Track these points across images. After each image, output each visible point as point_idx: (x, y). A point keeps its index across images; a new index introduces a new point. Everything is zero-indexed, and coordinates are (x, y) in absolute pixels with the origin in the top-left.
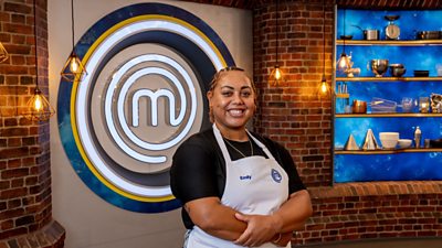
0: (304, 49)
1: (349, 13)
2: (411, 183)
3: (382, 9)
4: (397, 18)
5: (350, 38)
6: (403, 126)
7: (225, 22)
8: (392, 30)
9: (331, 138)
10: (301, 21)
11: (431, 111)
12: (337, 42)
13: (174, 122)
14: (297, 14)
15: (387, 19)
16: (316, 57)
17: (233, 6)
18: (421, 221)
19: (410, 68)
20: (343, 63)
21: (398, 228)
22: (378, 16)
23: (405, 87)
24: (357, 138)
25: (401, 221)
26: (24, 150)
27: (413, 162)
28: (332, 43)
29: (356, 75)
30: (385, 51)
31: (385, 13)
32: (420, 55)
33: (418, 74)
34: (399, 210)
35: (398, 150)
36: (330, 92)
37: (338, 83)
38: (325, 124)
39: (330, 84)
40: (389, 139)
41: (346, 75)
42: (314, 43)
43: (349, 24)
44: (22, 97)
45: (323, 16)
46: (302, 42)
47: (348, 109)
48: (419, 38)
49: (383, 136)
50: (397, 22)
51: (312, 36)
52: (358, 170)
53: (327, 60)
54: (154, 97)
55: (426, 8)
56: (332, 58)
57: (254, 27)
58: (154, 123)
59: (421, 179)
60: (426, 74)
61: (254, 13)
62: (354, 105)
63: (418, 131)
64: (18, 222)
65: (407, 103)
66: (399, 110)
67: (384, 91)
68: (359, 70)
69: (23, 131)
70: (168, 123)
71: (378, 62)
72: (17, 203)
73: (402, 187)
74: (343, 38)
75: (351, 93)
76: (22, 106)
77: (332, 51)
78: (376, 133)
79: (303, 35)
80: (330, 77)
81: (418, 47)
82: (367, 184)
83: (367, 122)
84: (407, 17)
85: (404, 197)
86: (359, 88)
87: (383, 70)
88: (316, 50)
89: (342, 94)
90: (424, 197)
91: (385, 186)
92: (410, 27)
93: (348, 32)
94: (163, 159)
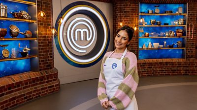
0: (129, 16)
1: (143, 5)
2: (163, 59)
3: (154, 3)
4: (158, 6)
5: (144, 13)
6: (160, 41)
7: (104, 7)
8: (157, 10)
9: (138, 44)
10: (128, 7)
11: (169, 36)
12: (140, 14)
13: (88, 39)
14: (127, 5)
15: (155, 7)
16: (133, 19)
17: (107, 2)
18: (166, 71)
19: (163, 22)
20: (141, 20)
21: (158, 73)
22: (153, 6)
23: (161, 28)
24: (146, 45)
25: (160, 71)
26: (48, 45)
27: (164, 52)
28: (138, 14)
29: (146, 24)
30: (155, 17)
31: (155, 5)
32: (166, 18)
33: (165, 24)
34: (159, 67)
35: (159, 49)
36: (137, 30)
37: (140, 27)
38: (136, 40)
39: (138, 27)
40: (156, 45)
41: (143, 25)
42: (132, 14)
43: (143, 8)
44: (48, 29)
45: (135, 6)
46: (129, 14)
47: (143, 35)
48: (165, 13)
49: (154, 44)
50: (159, 8)
51: (131, 12)
52: (147, 55)
53: (137, 20)
54: (82, 31)
55: (167, 3)
56: (138, 19)
57: (113, 9)
58: (82, 40)
59: (166, 58)
60: (168, 24)
61: (113, 4)
62: (145, 34)
63: (165, 43)
64: (47, 66)
65: (162, 34)
66: (159, 36)
67: (155, 30)
68: (146, 23)
69: (48, 40)
70: (86, 40)
71: (152, 20)
72: (47, 60)
73: (160, 60)
74: (142, 13)
75: (144, 30)
76: (48, 32)
77: (138, 17)
78: (152, 43)
79: (129, 12)
80: (138, 25)
81: (165, 16)
82: (149, 60)
83: (149, 40)
84: (162, 6)
85: (161, 63)
86: (147, 29)
87: (154, 23)
88: (133, 16)
89: (141, 31)
90: (167, 63)
91: (155, 60)
92: (163, 9)
93: (143, 11)
94: (85, 51)
